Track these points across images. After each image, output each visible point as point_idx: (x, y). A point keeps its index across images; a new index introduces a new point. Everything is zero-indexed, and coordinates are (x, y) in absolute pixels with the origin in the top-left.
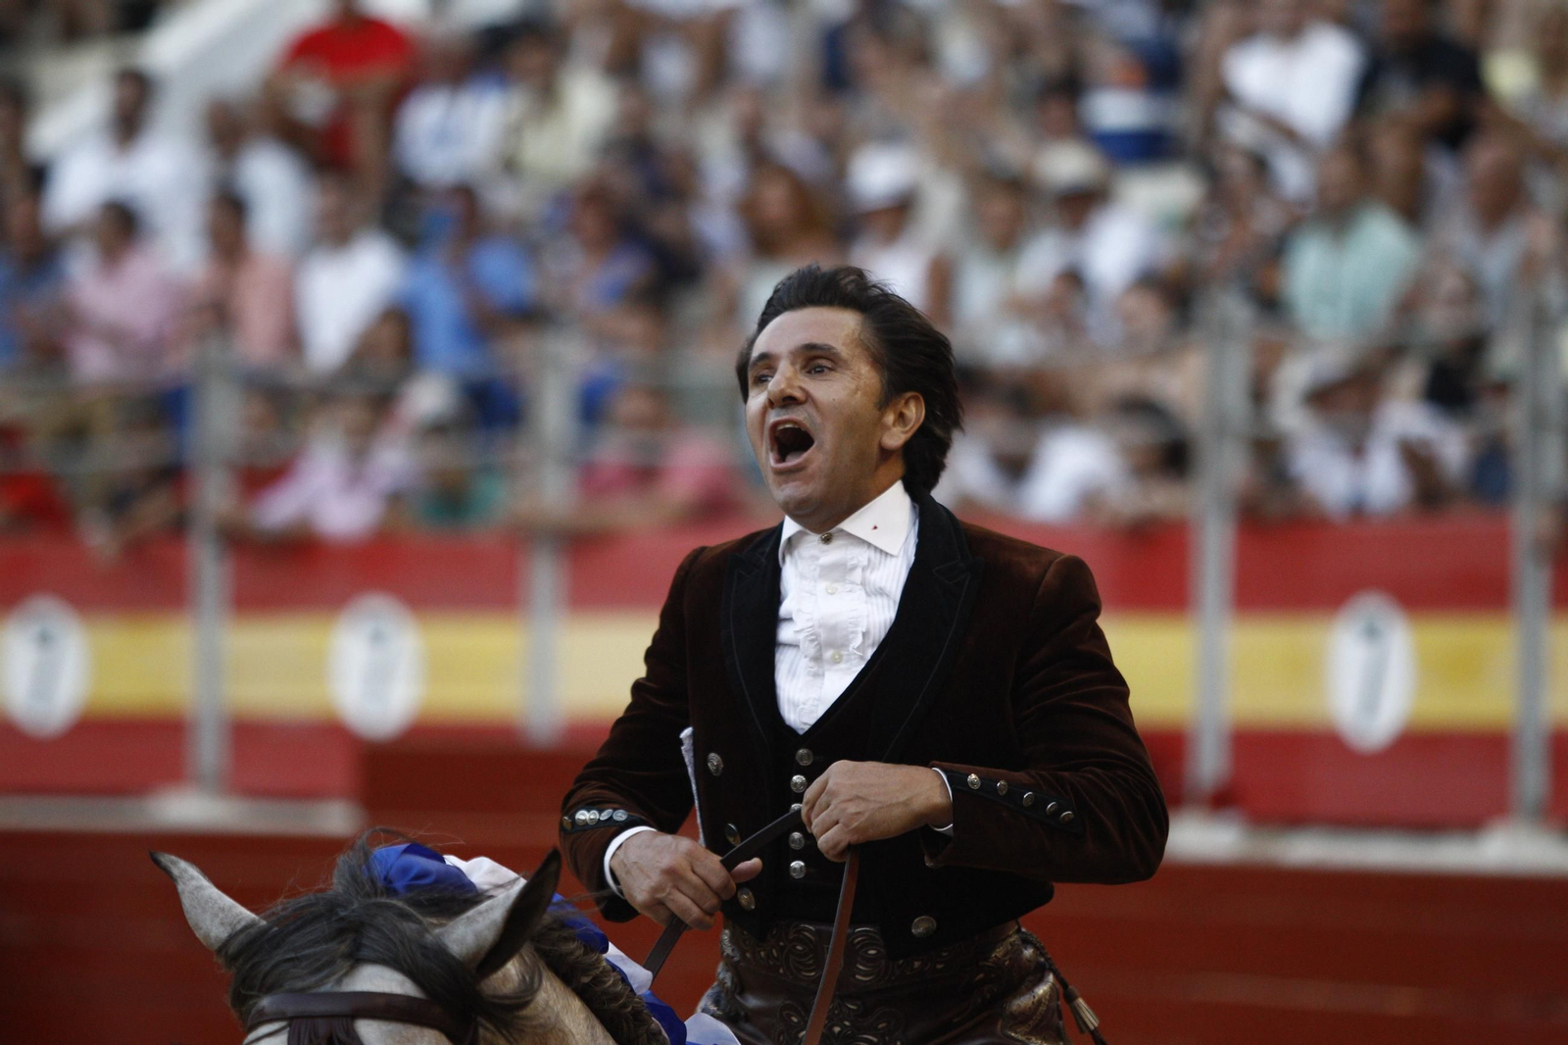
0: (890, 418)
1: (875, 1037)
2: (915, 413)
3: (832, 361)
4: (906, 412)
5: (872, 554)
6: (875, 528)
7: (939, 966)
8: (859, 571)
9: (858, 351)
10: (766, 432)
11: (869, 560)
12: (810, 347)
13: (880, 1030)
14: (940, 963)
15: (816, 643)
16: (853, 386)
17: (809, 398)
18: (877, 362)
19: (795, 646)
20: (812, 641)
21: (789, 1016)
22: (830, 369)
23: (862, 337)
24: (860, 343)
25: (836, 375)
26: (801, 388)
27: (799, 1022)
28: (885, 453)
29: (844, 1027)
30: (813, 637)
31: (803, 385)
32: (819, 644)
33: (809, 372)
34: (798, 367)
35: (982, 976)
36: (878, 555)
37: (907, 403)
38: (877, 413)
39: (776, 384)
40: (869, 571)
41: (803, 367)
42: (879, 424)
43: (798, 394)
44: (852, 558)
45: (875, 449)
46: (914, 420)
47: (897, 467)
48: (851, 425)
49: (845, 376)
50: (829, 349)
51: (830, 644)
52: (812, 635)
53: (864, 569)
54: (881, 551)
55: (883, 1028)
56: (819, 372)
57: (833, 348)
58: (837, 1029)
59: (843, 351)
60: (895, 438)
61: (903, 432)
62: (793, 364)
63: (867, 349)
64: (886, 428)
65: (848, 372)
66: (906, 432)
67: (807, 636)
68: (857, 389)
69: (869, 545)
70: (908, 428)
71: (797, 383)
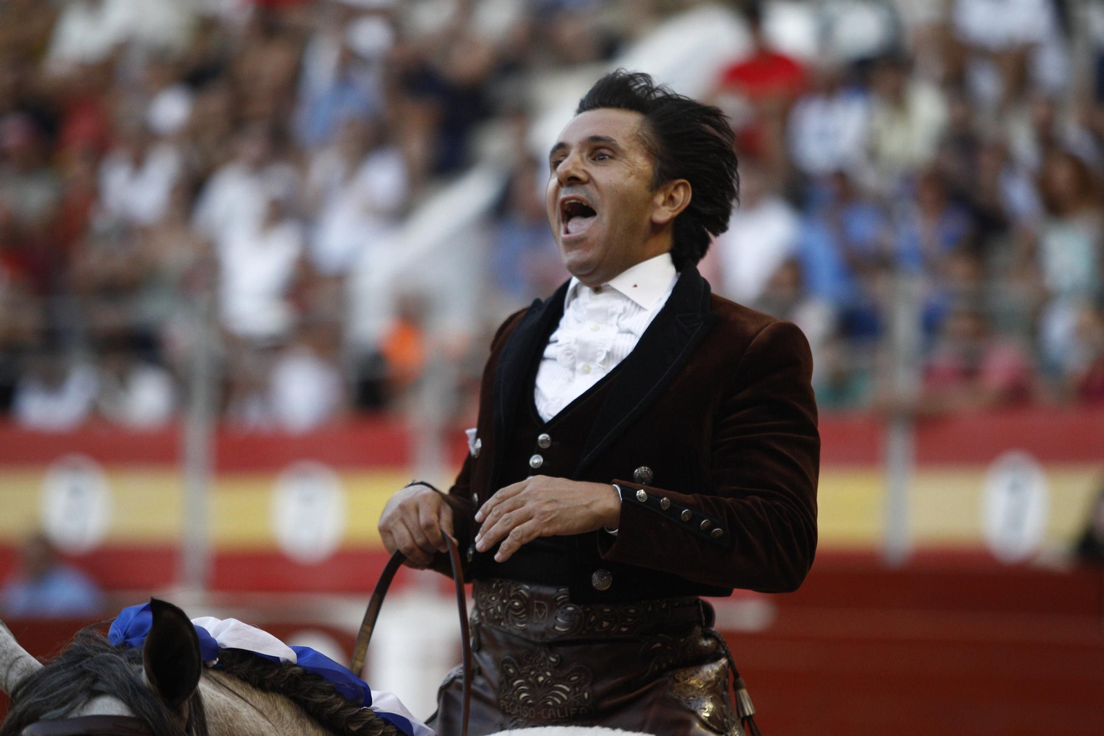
0: (660, 199)
1: (568, 686)
2: (683, 196)
3: (613, 151)
4: (675, 195)
5: (628, 305)
6: (635, 286)
7: (624, 629)
8: (616, 317)
9: (635, 144)
10: (558, 206)
11: (625, 310)
12: (595, 139)
13: (572, 681)
14: (625, 626)
15: (571, 356)
16: (627, 171)
17: (590, 180)
18: (651, 153)
19: (554, 359)
20: (568, 354)
21: (508, 668)
22: (611, 157)
23: (640, 134)
24: (637, 138)
25: (615, 162)
26: (585, 171)
27: (514, 674)
28: (656, 228)
29: (546, 676)
30: (569, 352)
31: (587, 169)
32: (574, 358)
33: (594, 159)
34: (585, 155)
35: (659, 645)
36: (633, 307)
37: (676, 188)
38: (647, 194)
39: (565, 166)
40: (622, 318)
41: (590, 155)
42: (650, 203)
43: (581, 175)
44: (612, 307)
45: (646, 222)
46: (681, 201)
47: (666, 240)
48: (624, 201)
49: (622, 163)
50: (610, 140)
51: (582, 357)
52: (568, 349)
53: (620, 315)
54: (637, 305)
55: (575, 681)
56: (602, 159)
57: (613, 140)
58: (541, 679)
59: (622, 143)
60: (664, 214)
61: (670, 211)
62: (581, 152)
63: (644, 143)
64: (656, 207)
65: (624, 160)
66: (675, 211)
67: (565, 350)
68: (631, 174)
69: (629, 299)
70: (676, 208)
71: (582, 167)
